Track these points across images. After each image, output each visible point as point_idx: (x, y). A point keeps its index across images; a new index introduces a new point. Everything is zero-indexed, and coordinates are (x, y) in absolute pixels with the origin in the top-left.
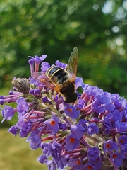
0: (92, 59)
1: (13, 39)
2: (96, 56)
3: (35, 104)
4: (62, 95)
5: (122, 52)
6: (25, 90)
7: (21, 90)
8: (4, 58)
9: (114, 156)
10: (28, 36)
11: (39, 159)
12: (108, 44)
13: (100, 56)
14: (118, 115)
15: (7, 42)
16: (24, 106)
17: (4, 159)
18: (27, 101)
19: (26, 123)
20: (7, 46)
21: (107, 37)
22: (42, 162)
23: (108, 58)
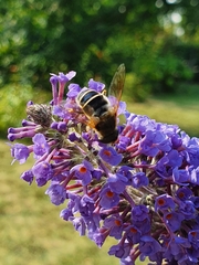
0: (136, 43)
1: (23, 14)
2: (142, 39)
3: (58, 141)
4: (97, 132)
5: (179, 32)
6: (45, 121)
7: (38, 121)
8: (10, 41)
9: (169, 216)
10: (44, 8)
11: (62, 214)
12: (160, 21)
13: (148, 38)
14: (176, 158)
15: (14, 18)
16: (43, 146)
17: (10, 182)
18: (47, 136)
19: (45, 169)
20: (14, 22)
21: (159, 11)
22: (66, 219)
23: (159, 40)
